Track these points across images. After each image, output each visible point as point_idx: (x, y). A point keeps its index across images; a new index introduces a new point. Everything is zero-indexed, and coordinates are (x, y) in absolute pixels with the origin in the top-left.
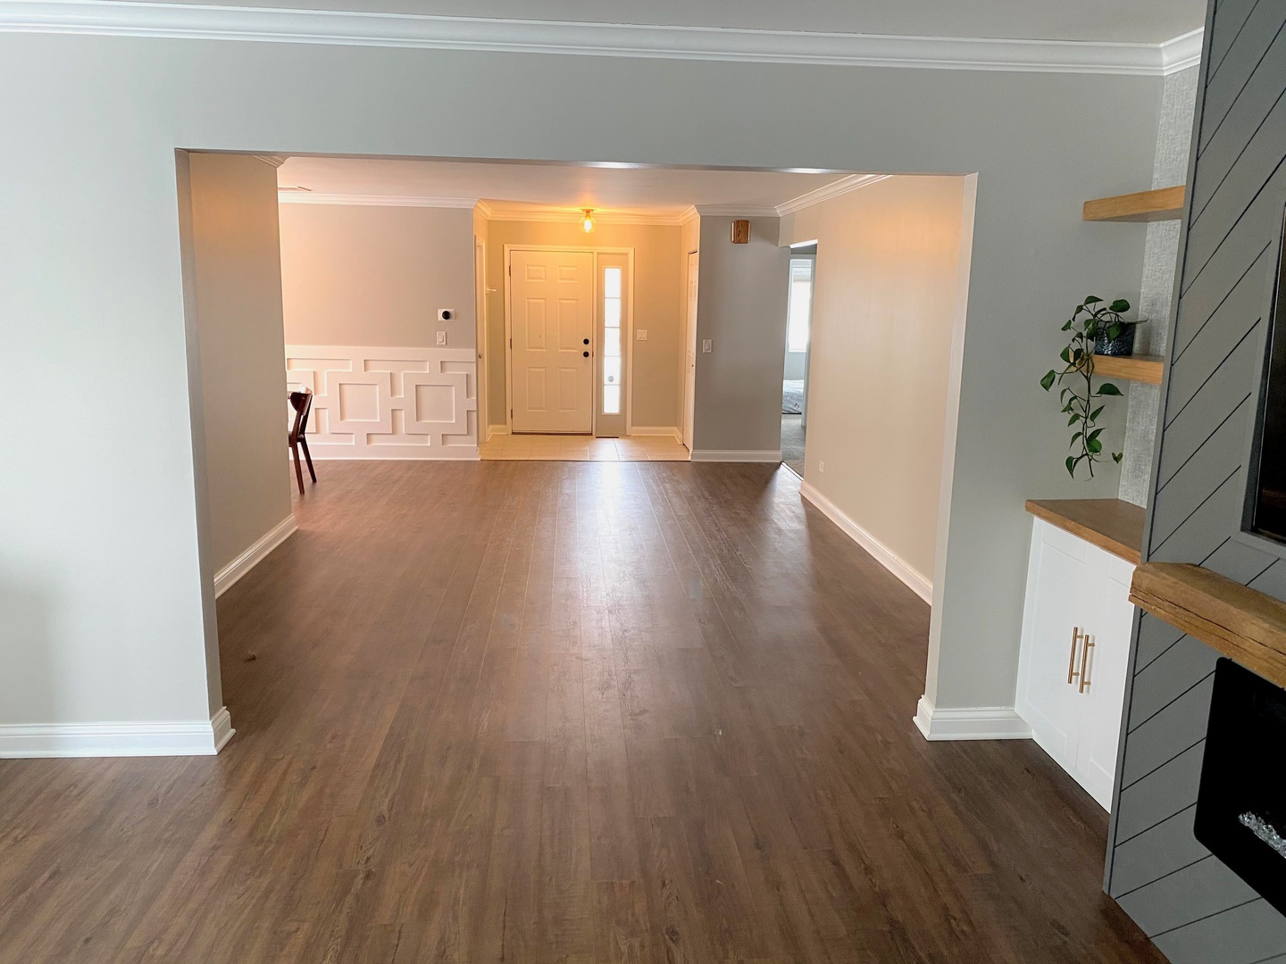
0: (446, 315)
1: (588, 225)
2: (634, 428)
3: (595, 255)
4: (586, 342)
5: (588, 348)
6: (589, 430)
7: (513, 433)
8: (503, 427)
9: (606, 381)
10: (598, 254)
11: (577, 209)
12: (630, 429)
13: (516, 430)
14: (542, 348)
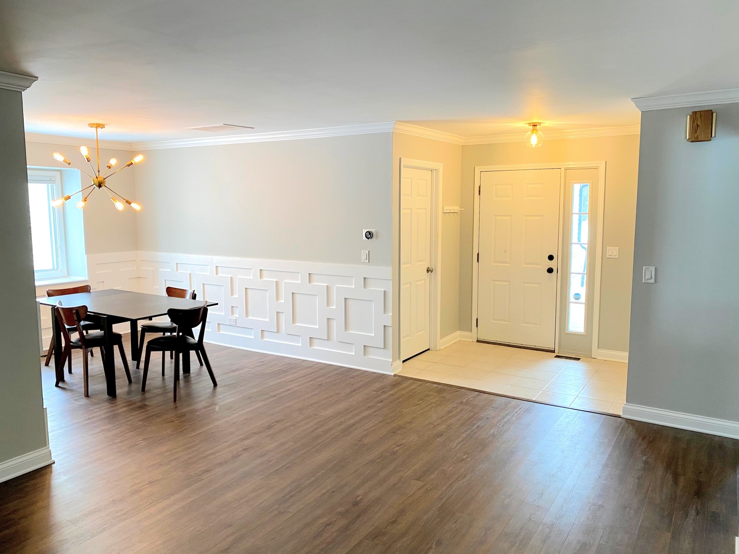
0: (369, 235)
1: (534, 140)
2: (600, 351)
3: (563, 170)
4: (551, 258)
5: (552, 264)
6: (551, 347)
7: (478, 341)
8: (469, 334)
9: (572, 299)
10: (566, 169)
11: (522, 125)
12: (596, 352)
13: (481, 338)
14: (506, 262)
